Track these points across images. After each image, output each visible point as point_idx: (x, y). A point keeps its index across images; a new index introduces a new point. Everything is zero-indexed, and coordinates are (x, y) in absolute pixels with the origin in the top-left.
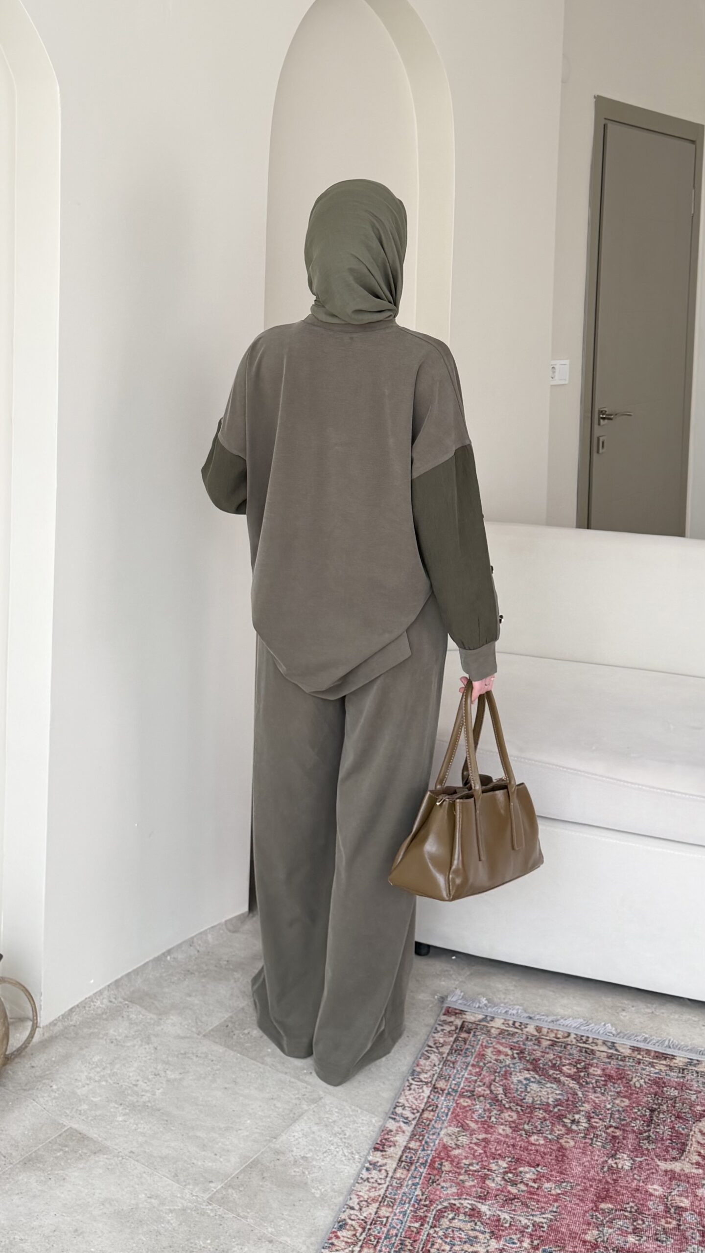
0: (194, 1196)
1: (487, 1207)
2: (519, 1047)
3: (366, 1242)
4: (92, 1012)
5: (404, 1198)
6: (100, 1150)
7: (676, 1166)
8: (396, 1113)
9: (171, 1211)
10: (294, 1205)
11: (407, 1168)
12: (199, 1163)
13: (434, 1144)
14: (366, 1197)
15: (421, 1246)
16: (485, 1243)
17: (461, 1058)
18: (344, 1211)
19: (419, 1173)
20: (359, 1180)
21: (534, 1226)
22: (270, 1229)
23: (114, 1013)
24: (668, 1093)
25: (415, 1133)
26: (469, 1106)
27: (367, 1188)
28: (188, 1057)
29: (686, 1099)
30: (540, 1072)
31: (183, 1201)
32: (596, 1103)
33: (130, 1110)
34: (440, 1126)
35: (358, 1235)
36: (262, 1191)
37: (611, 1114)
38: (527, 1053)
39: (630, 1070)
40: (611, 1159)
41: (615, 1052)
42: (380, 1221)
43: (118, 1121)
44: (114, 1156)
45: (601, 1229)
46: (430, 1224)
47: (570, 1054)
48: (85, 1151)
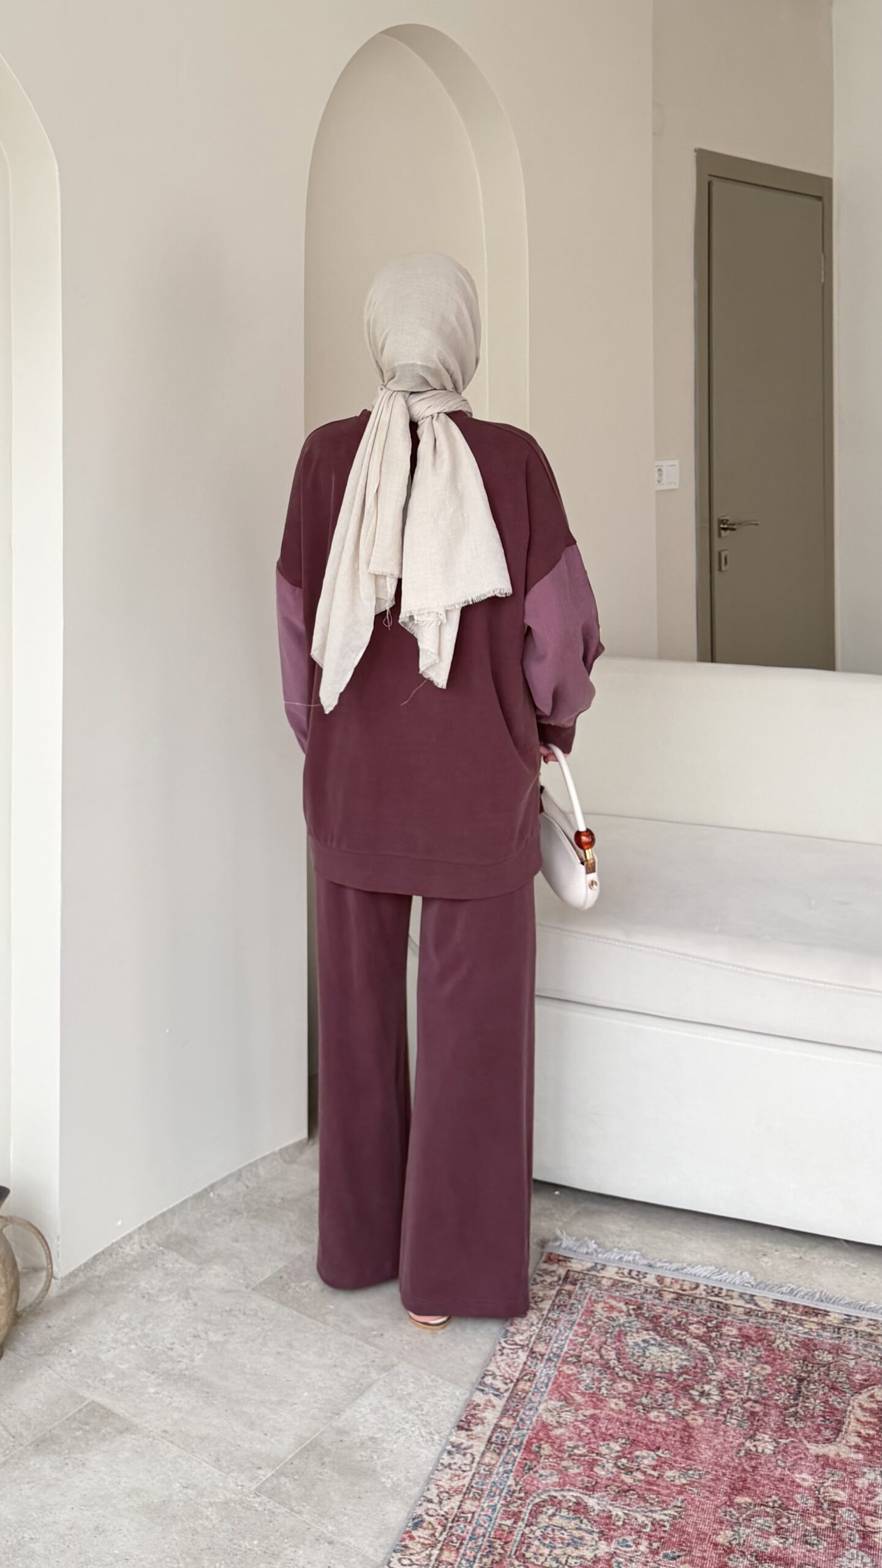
0: (238, 1485)
1: (595, 1500)
2: (636, 1302)
3: (447, 1544)
4: (120, 1260)
5: (494, 1489)
6: (127, 1429)
7: (830, 1450)
8: (484, 1383)
9: (211, 1504)
10: (360, 1498)
11: (498, 1451)
12: (246, 1446)
13: (531, 1420)
14: (447, 1487)
15: (514, 1549)
16: (592, 1545)
17: (565, 1315)
18: (420, 1505)
19: (512, 1459)
20: (440, 1467)
21: (653, 1524)
22: (330, 1528)
23: (146, 1261)
24: (821, 1358)
25: (508, 1407)
26: (574, 1374)
27: (448, 1476)
28: (235, 1316)
29: (843, 1365)
30: (662, 1333)
31: (226, 1492)
32: (730, 1371)
33: (163, 1379)
34: (538, 1399)
35: (437, 1534)
36: (321, 1480)
37: (750, 1385)
38: (645, 1308)
39: (772, 1329)
40: (749, 1440)
41: (754, 1307)
42: (464, 1517)
43: (149, 1394)
44: (144, 1437)
45: (736, 1529)
46: (525, 1522)
47: (699, 1310)
48: (109, 1429)
